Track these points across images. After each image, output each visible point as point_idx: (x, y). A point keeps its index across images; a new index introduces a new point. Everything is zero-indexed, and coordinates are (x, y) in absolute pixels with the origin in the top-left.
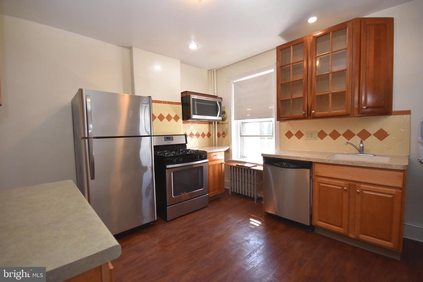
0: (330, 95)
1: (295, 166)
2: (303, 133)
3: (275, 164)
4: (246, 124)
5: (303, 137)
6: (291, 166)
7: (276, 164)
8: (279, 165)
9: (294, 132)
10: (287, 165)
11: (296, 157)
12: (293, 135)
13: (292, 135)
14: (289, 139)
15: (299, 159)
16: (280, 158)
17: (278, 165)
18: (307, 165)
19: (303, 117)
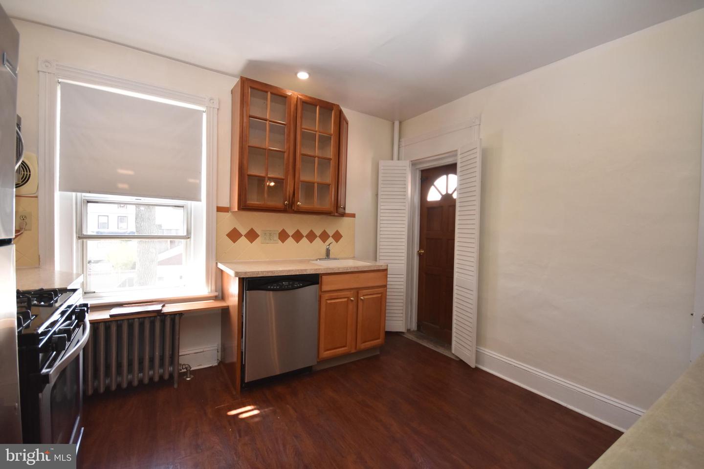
0: (316, 185)
1: (301, 285)
2: (257, 232)
3: (269, 287)
4: (89, 204)
5: (258, 240)
6: (296, 285)
7: (272, 286)
8: (278, 287)
9: (243, 232)
10: (289, 284)
11: (301, 270)
12: (242, 235)
13: (240, 235)
14: (234, 242)
15: (305, 273)
16: (277, 275)
17: (275, 287)
18: (312, 279)
19: (282, 209)
